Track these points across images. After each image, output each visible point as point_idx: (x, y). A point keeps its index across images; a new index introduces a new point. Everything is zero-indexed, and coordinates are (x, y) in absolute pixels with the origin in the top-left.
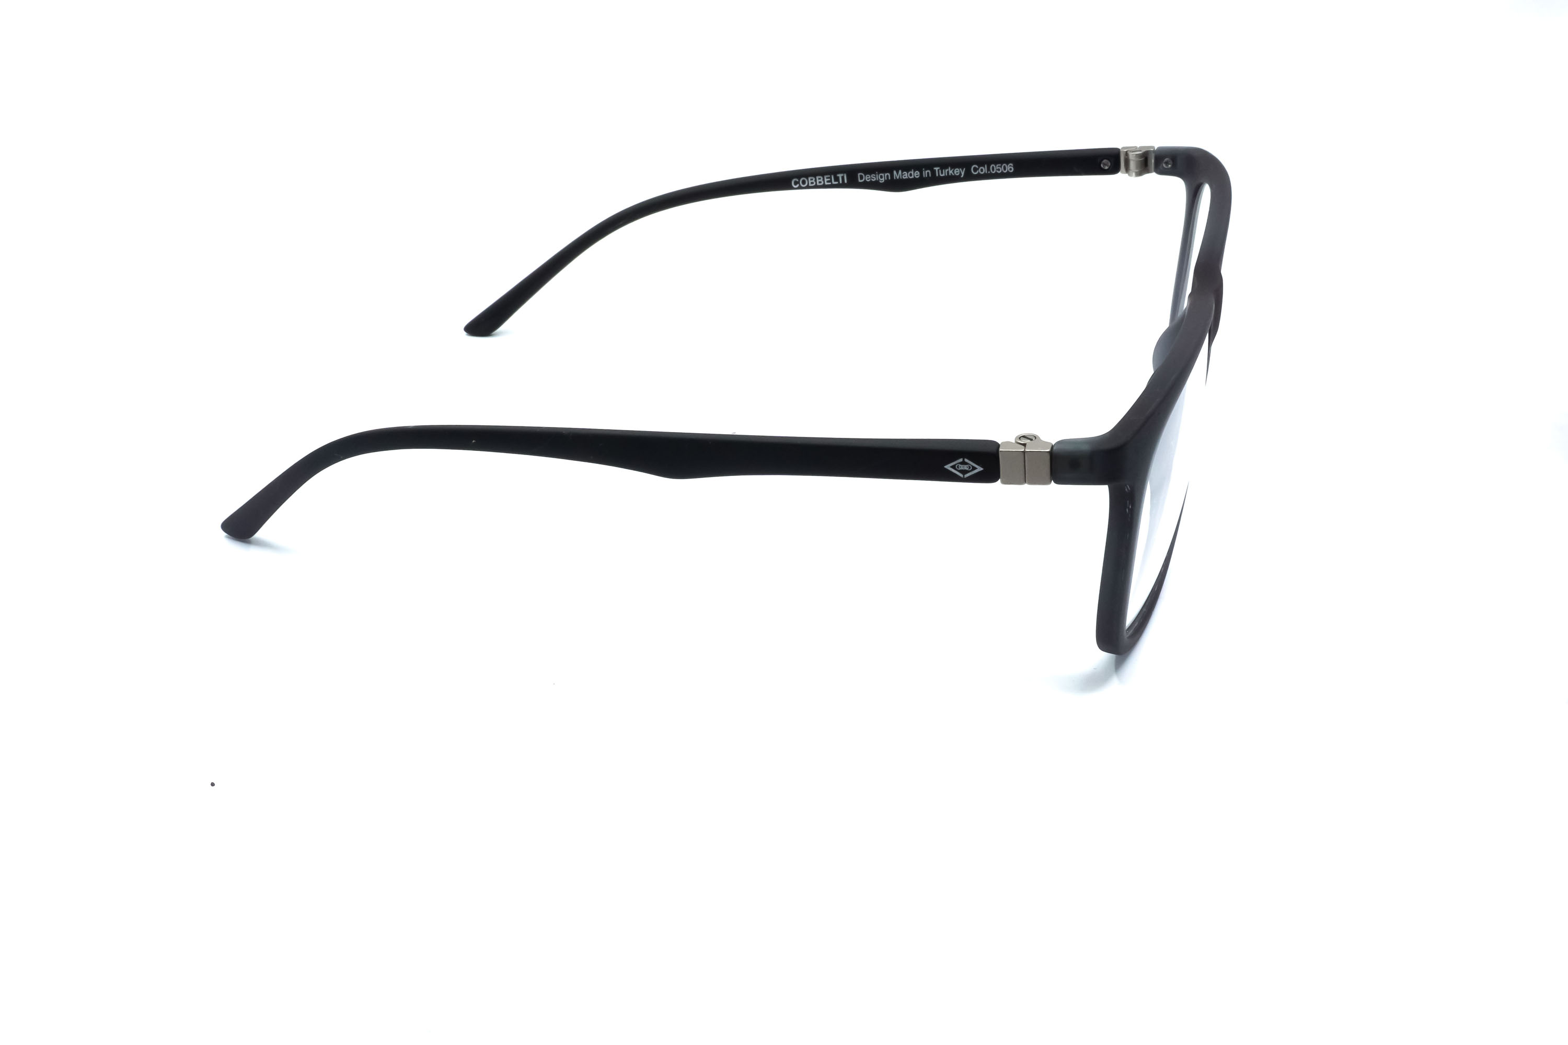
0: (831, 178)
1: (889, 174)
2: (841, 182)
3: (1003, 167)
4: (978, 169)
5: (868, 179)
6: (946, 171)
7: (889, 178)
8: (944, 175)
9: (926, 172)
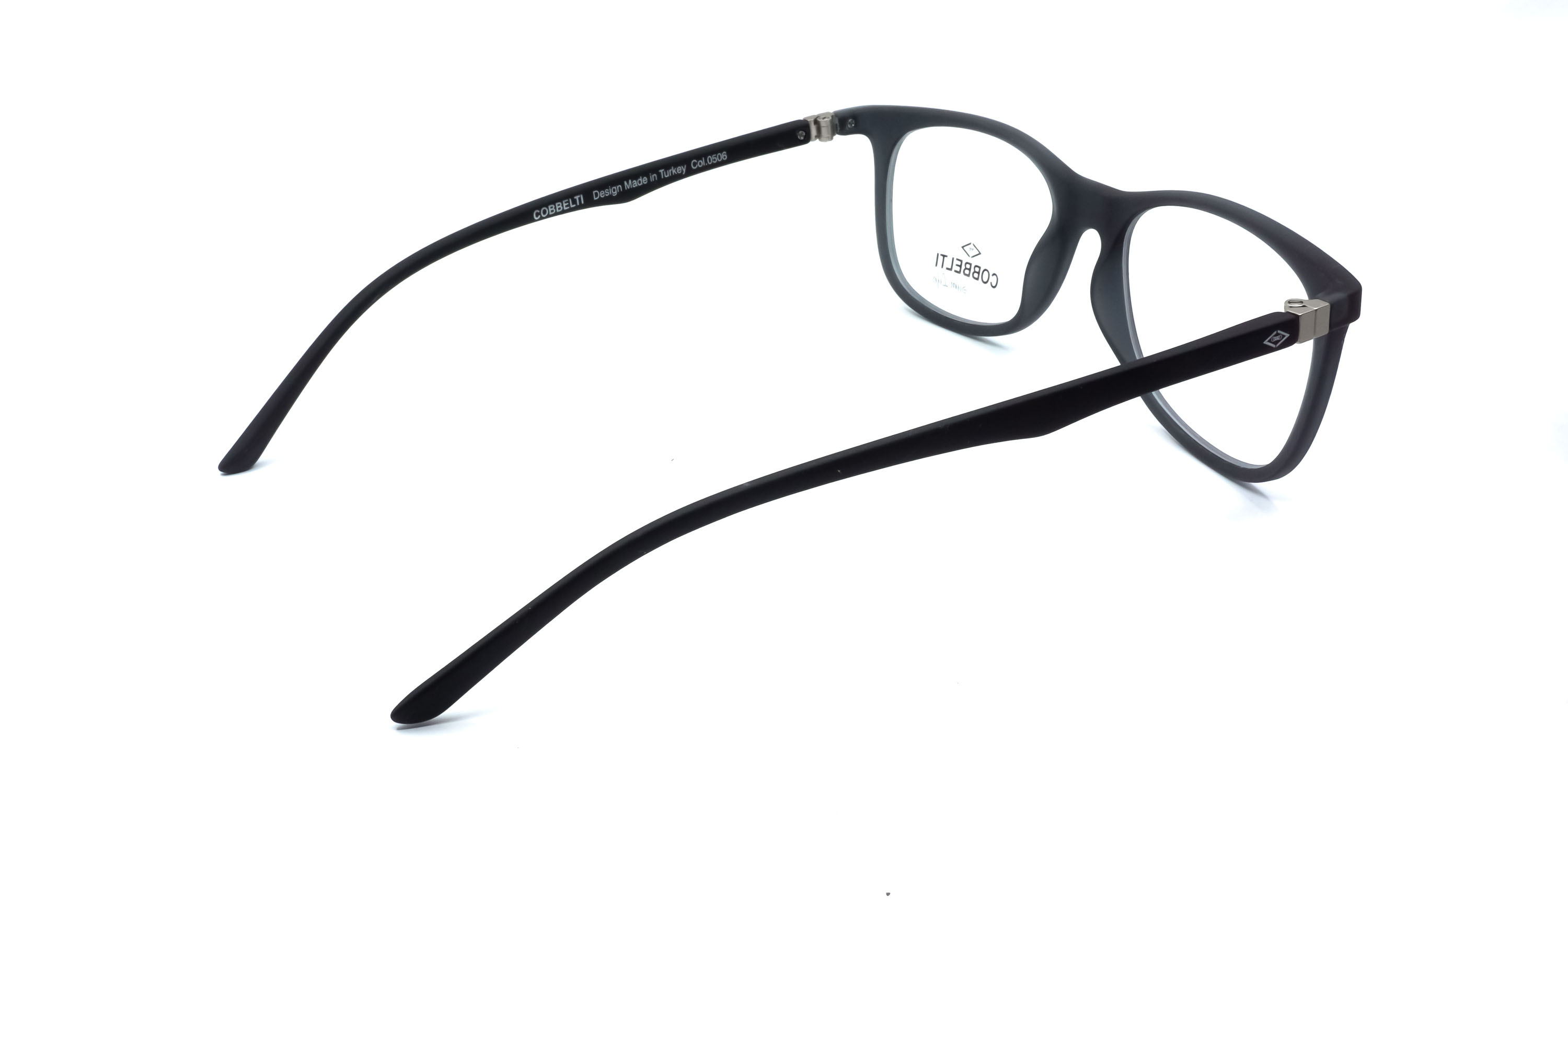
0: (569, 202)
1: (620, 186)
2: (578, 204)
3: (718, 156)
4: (697, 163)
5: (602, 195)
6: (670, 171)
7: (621, 190)
8: (668, 176)
9: (653, 176)
